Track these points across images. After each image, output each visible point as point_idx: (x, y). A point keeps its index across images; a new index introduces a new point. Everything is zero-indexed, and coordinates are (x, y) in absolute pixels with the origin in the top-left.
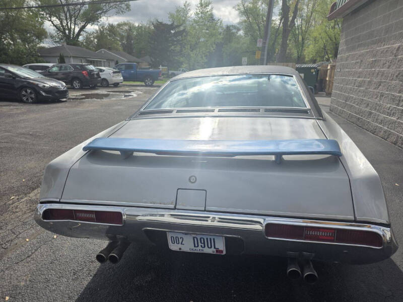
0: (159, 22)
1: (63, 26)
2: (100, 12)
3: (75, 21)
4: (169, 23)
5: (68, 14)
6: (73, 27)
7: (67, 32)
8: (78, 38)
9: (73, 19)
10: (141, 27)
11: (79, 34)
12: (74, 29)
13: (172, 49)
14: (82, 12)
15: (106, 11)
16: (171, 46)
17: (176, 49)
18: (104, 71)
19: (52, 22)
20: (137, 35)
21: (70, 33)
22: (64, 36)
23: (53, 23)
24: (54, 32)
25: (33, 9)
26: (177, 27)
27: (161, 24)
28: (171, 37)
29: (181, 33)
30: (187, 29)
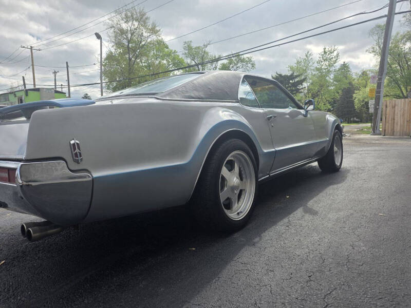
0: (278, 74)
4: (289, 74)
26: (297, 76)
27: (280, 75)
28: (290, 87)
29: (301, 82)
30: (308, 78)
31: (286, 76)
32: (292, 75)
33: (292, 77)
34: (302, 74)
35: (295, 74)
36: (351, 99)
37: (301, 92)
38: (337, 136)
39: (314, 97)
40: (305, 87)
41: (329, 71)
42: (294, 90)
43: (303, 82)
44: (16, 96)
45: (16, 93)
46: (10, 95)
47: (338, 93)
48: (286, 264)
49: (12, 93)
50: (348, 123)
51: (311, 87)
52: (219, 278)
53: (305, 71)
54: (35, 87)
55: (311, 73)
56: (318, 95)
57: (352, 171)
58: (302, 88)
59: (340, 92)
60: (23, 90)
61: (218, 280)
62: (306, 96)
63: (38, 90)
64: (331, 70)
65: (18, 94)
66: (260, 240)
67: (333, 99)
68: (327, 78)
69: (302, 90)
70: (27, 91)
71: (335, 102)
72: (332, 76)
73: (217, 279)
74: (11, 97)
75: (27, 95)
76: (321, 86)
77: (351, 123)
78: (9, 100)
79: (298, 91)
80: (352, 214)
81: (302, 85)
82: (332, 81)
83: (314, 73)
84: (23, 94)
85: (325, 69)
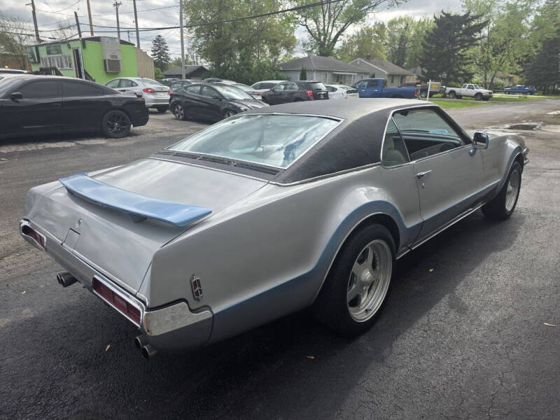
0: (445, 14)
1: (318, 30)
2: (366, 7)
3: (334, 22)
4: (462, 14)
5: (327, 15)
6: (330, 31)
7: (322, 37)
8: (334, 45)
9: (332, 19)
10: (423, 23)
11: (335, 40)
12: (331, 33)
13: (459, 55)
14: (344, 8)
15: (375, 5)
16: (459, 49)
17: (465, 53)
18: (336, 89)
19: (307, 26)
20: (414, 36)
21: (325, 39)
22: (317, 44)
23: (307, 28)
24: (307, 38)
25: (288, 12)
26: (474, 18)
27: (448, 15)
28: (461, 35)
29: (479, 28)
30: (491, 20)
31: (457, 17)
32: (466, 16)
33: (466, 19)
34: (482, 15)
35: (472, 14)
36: (555, 56)
37: (478, 45)
38: (515, 171)
39: (497, 53)
40: (484, 37)
41: (528, 11)
42: (467, 41)
43: (482, 28)
44: (69, 47)
45: (70, 43)
46: (62, 45)
47: (536, 47)
48: (418, 400)
49: (65, 42)
50: (544, 94)
51: (494, 35)
52: (340, 410)
53: (489, 8)
54: (92, 34)
55: (497, 13)
56: (502, 50)
57: (528, 220)
58: (479, 39)
59: (540, 45)
60: (78, 40)
61: (341, 413)
62: (484, 51)
63: (98, 39)
64: (532, 8)
65: (73, 45)
66: (391, 352)
67: (526, 56)
68: (524, 21)
69: (479, 42)
70: (84, 41)
71: (528, 61)
72: (531, 18)
73: (339, 412)
74: (64, 48)
75: (84, 46)
76: (511, 35)
77: (547, 94)
78: (61, 53)
79: (472, 42)
80: (512, 316)
81: (480, 32)
82: (529, 27)
83: (502, 12)
84: (78, 45)
85: (522, 7)
